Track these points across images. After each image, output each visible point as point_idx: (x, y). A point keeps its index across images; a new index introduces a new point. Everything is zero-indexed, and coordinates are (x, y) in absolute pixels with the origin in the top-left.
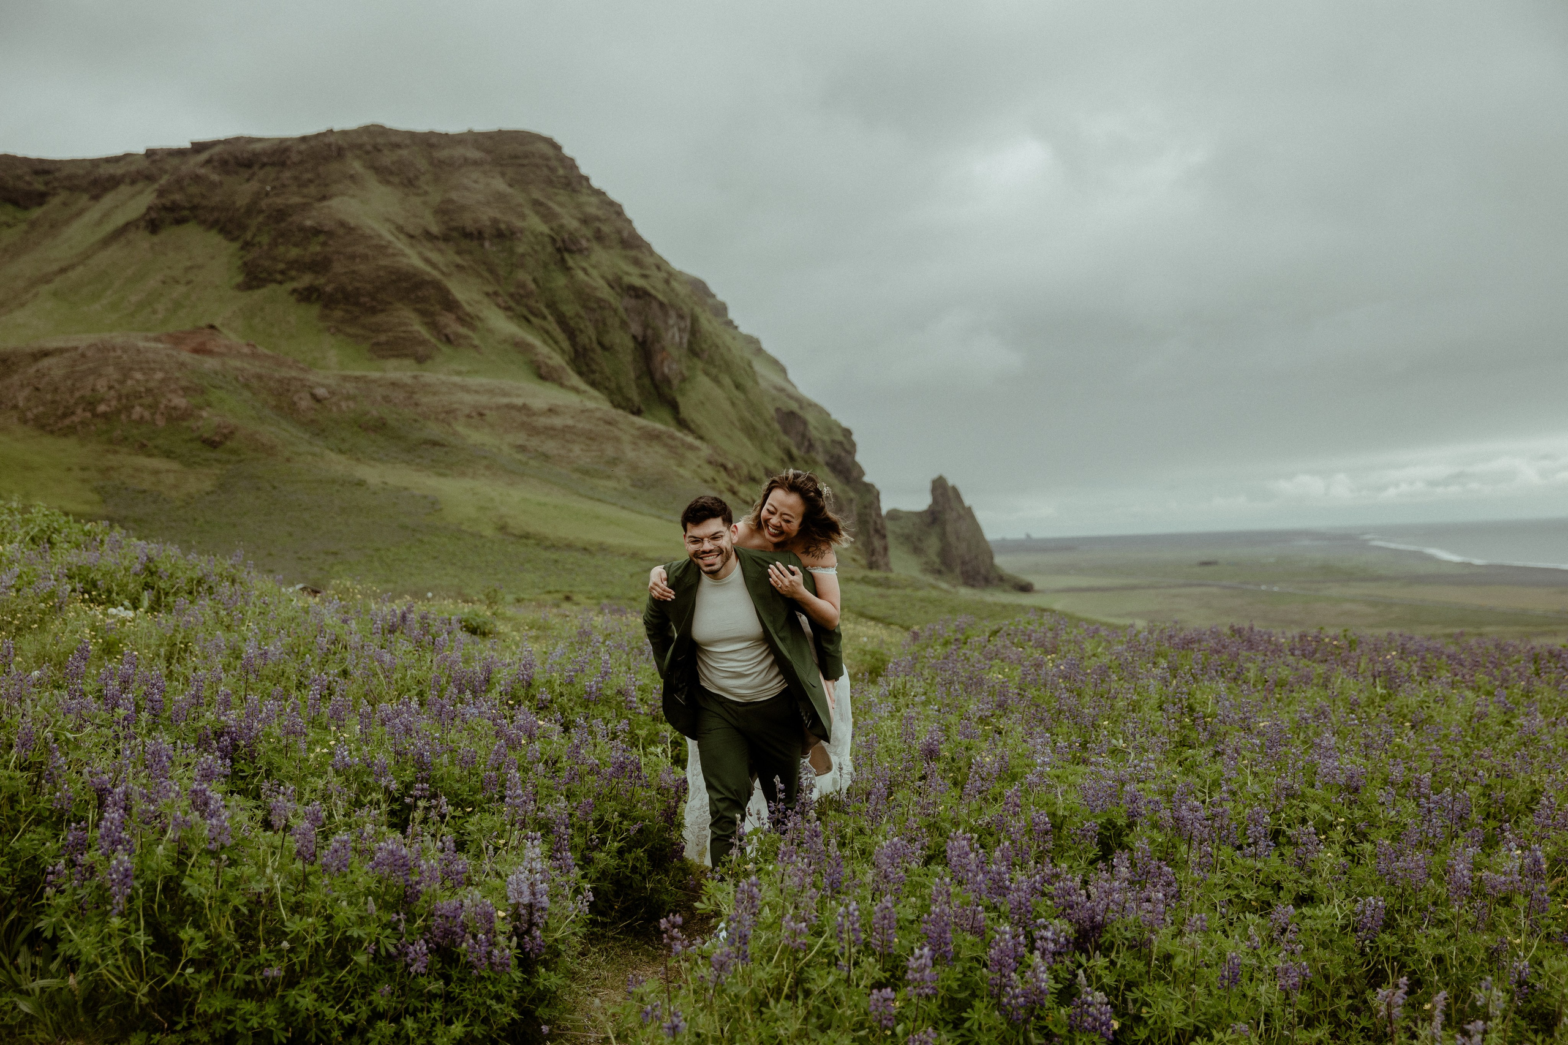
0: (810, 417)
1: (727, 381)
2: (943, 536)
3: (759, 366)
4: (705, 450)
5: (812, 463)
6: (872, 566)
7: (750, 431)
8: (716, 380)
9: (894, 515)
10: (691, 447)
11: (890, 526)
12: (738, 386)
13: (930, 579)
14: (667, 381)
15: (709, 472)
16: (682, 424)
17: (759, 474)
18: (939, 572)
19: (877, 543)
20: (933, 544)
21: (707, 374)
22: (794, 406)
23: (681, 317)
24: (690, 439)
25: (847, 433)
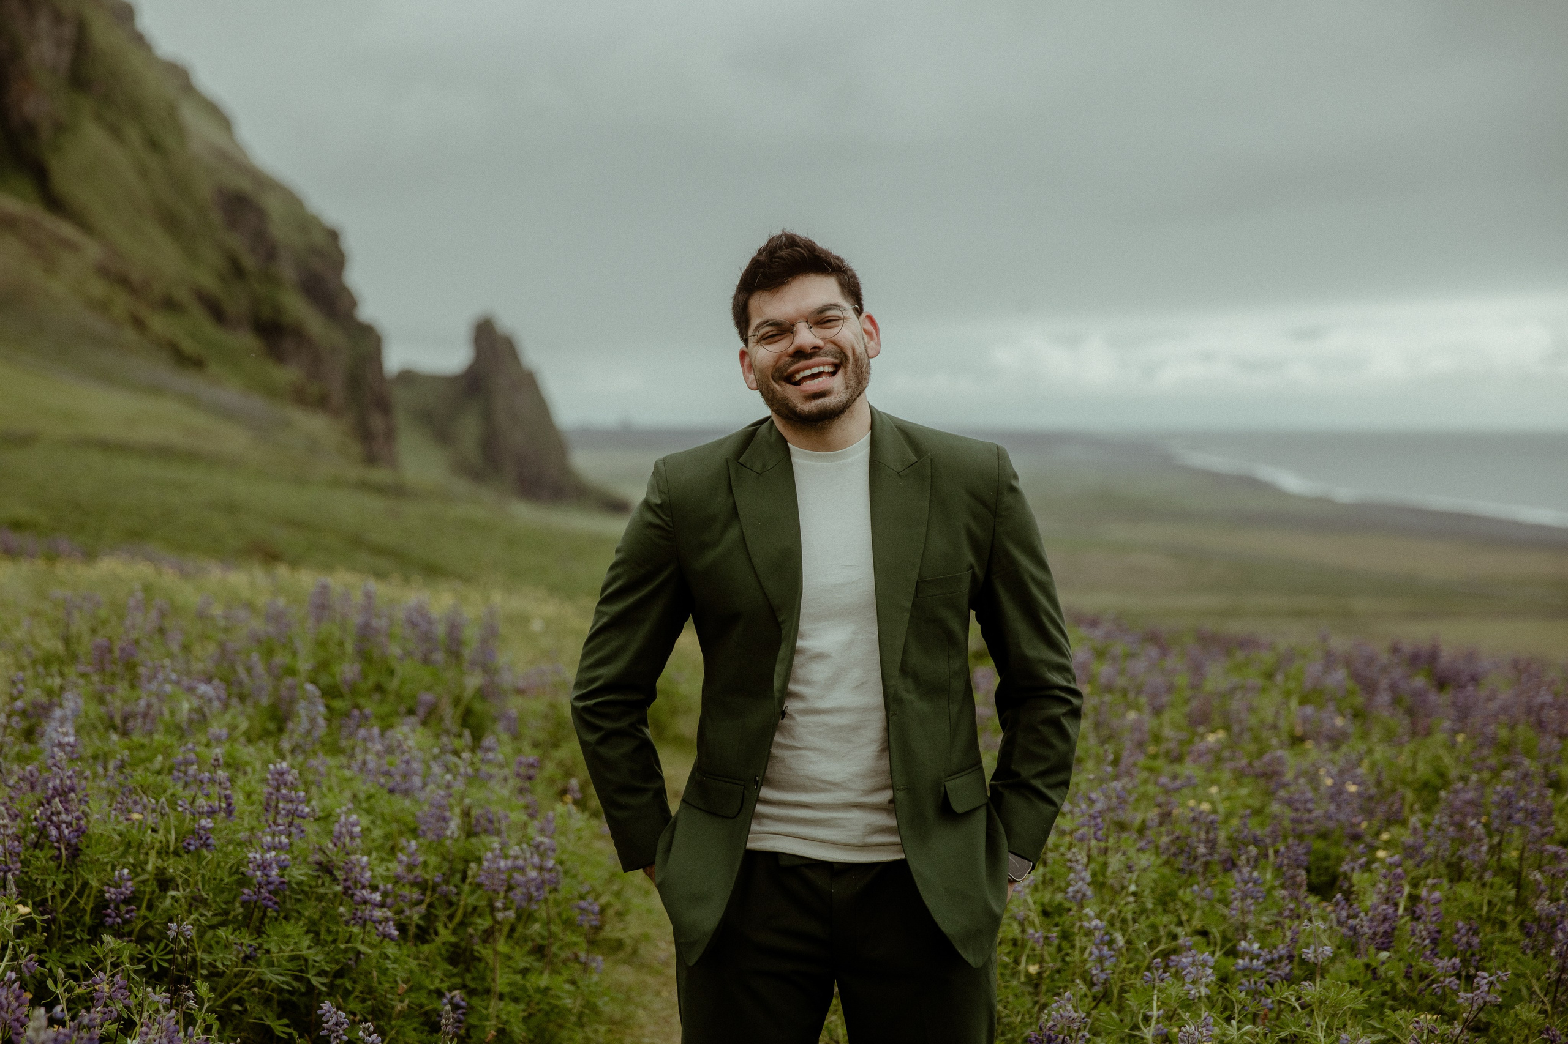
0: (273, 206)
1: (133, 133)
2: (488, 416)
3: (190, 116)
4: (93, 251)
5: (272, 280)
6: (371, 460)
7: (171, 222)
8: (115, 132)
9: (408, 377)
10: (69, 245)
11: (401, 397)
12: (154, 145)
13: (462, 486)
14: (30, 129)
15: (98, 288)
16: (54, 203)
17: (183, 295)
18: (476, 475)
19: (377, 422)
20: (469, 428)
21: (99, 118)
22: (245, 185)
23: (58, 19)
24: (67, 230)
25: (333, 236)
